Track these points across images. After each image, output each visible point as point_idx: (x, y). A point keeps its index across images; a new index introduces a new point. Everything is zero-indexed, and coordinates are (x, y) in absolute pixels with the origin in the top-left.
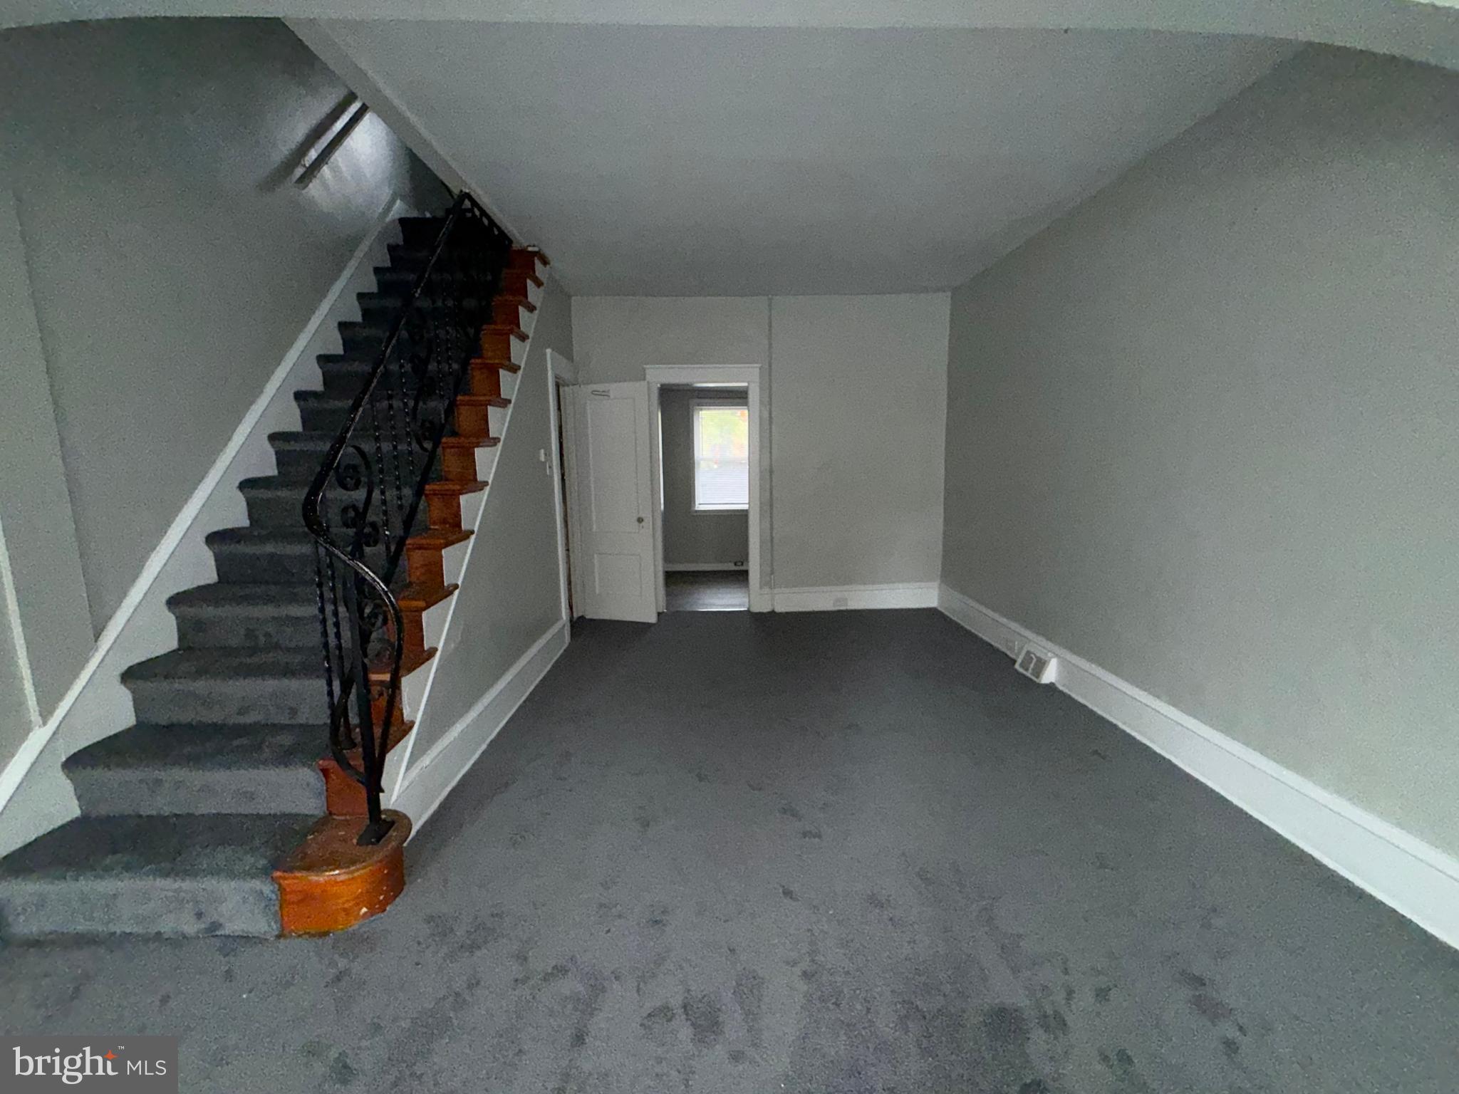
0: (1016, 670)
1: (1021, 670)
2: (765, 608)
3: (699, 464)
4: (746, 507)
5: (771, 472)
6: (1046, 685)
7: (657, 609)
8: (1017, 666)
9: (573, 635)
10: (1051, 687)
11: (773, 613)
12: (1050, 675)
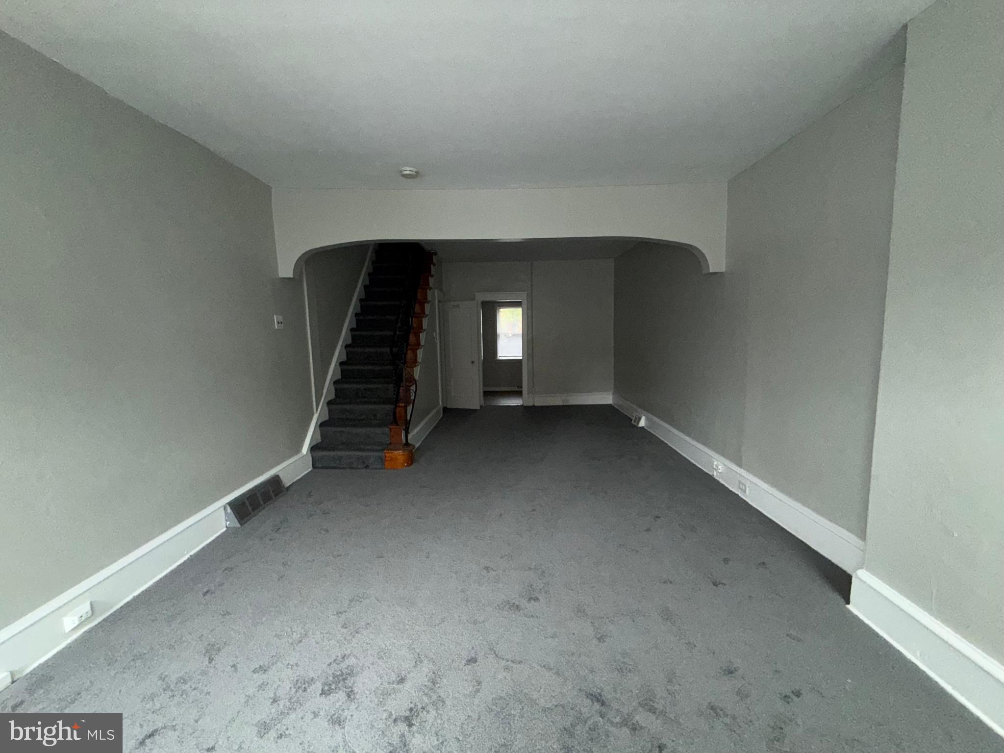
0: (632, 424)
1: (634, 423)
2: (531, 404)
3: (499, 336)
4: (521, 358)
5: (533, 340)
6: (641, 427)
7: (480, 404)
8: (633, 422)
9: (444, 413)
10: (643, 428)
11: (534, 406)
12: (642, 423)
